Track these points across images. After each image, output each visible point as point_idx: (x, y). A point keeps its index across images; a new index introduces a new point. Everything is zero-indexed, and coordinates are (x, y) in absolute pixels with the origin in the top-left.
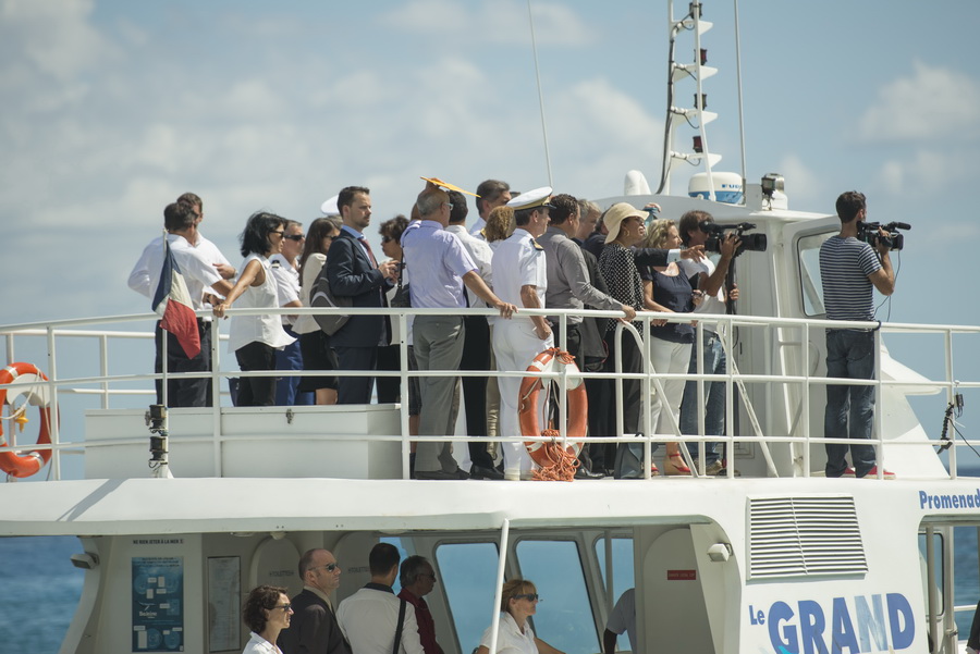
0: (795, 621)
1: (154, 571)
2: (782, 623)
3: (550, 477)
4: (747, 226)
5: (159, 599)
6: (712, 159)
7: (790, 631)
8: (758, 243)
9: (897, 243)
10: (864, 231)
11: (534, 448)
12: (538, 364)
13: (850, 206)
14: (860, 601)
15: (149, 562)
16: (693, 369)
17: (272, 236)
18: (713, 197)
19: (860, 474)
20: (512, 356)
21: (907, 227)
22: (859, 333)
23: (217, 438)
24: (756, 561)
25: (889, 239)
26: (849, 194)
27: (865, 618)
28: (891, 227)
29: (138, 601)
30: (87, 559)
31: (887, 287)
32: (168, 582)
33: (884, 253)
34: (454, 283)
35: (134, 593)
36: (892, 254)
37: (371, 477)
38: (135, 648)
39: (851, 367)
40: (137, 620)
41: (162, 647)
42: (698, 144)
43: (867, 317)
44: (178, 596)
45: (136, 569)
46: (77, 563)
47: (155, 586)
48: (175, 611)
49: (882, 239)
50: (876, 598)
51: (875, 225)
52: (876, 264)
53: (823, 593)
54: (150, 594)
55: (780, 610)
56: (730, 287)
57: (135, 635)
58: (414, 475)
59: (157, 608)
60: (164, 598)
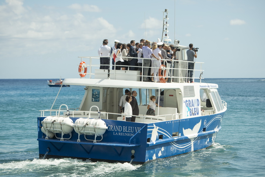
0: (188, 102)
1: (96, 91)
2: (187, 103)
3: (163, 82)
4: (178, 48)
5: (96, 95)
6: (168, 37)
7: (187, 104)
8: (179, 50)
9: (197, 51)
10: (193, 49)
11: (160, 78)
12: (161, 67)
13: (191, 46)
14: (194, 100)
15: (95, 90)
16: (171, 67)
17: (121, 46)
18: (168, 42)
19: (191, 82)
20: (156, 65)
21: (198, 48)
22: (192, 63)
23: (115, 74)
24: (185, 94)
25: (196, 50)
26: (191, 44)
27: (195, 102)
28: (196, 49)
29: (93, 95)
30: (86, 88)
31: (196, 57)
32: (97, 92)
33: (195, 52)
34: (149, 55)
35: (92, 94)
36: (196, 52)
37: (137, 81)
38: (92, 101)
39: (190, 68)
40: (93, 97)
41: (96, 101)
42: (166, 35)
43: (193, 61)
44: (99, 94)
45: (93, 90)
46: (85, 89)
47: (95, 93)
48: (98, 96)
49: (195, 50)
50: (196, 100)
51: (194, 48)
52: (195, 54)
53: (190, 99)
54: (95, 94)
55: (187, 101)
56: (175, 56)
57: (92, 99)
58: (143, 81)
59: (96, 96)
60: (97, 95)
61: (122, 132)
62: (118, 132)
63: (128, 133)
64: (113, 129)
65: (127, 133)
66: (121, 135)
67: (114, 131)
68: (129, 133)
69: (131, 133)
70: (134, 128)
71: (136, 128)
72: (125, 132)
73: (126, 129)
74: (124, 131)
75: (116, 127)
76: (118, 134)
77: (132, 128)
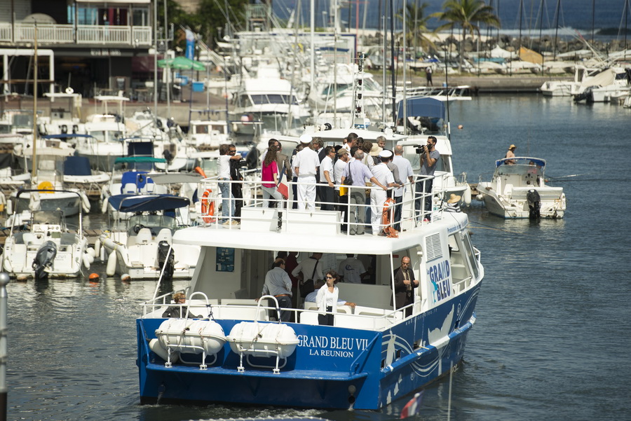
2: (432, 273)
7: (433, 275)
14: (442, 263)
24: (428, 256)
27: (443, 269)
29: (219, 256)
32: (229, 251)
35: (217, 254)
38: (217, 270)
40: (217, 262)
41: (227, 270)
44: (233, 255)
47: (224, 252)
48: (231, 260)
50: (444, 262)
53: (436, 263)
54: (223, 254)
55: (431, 269)
57: (217, 266)
59: (225, 259)
60: (227, 256)
61: (328, 348)
62: (319, 349)
63: (341, 350)
64: (308, 342)
65: (338, 350)
66: (325, 353)
67: (311, 347)
68: (343, 351)
69: (347, 350)
70: (355, 341)
71: (359, 341)
72: (335, 349)
73: (336, 343)
74: (333, 346)
75: (315, 339)
76: (320, 353)
77: (350, 340)
